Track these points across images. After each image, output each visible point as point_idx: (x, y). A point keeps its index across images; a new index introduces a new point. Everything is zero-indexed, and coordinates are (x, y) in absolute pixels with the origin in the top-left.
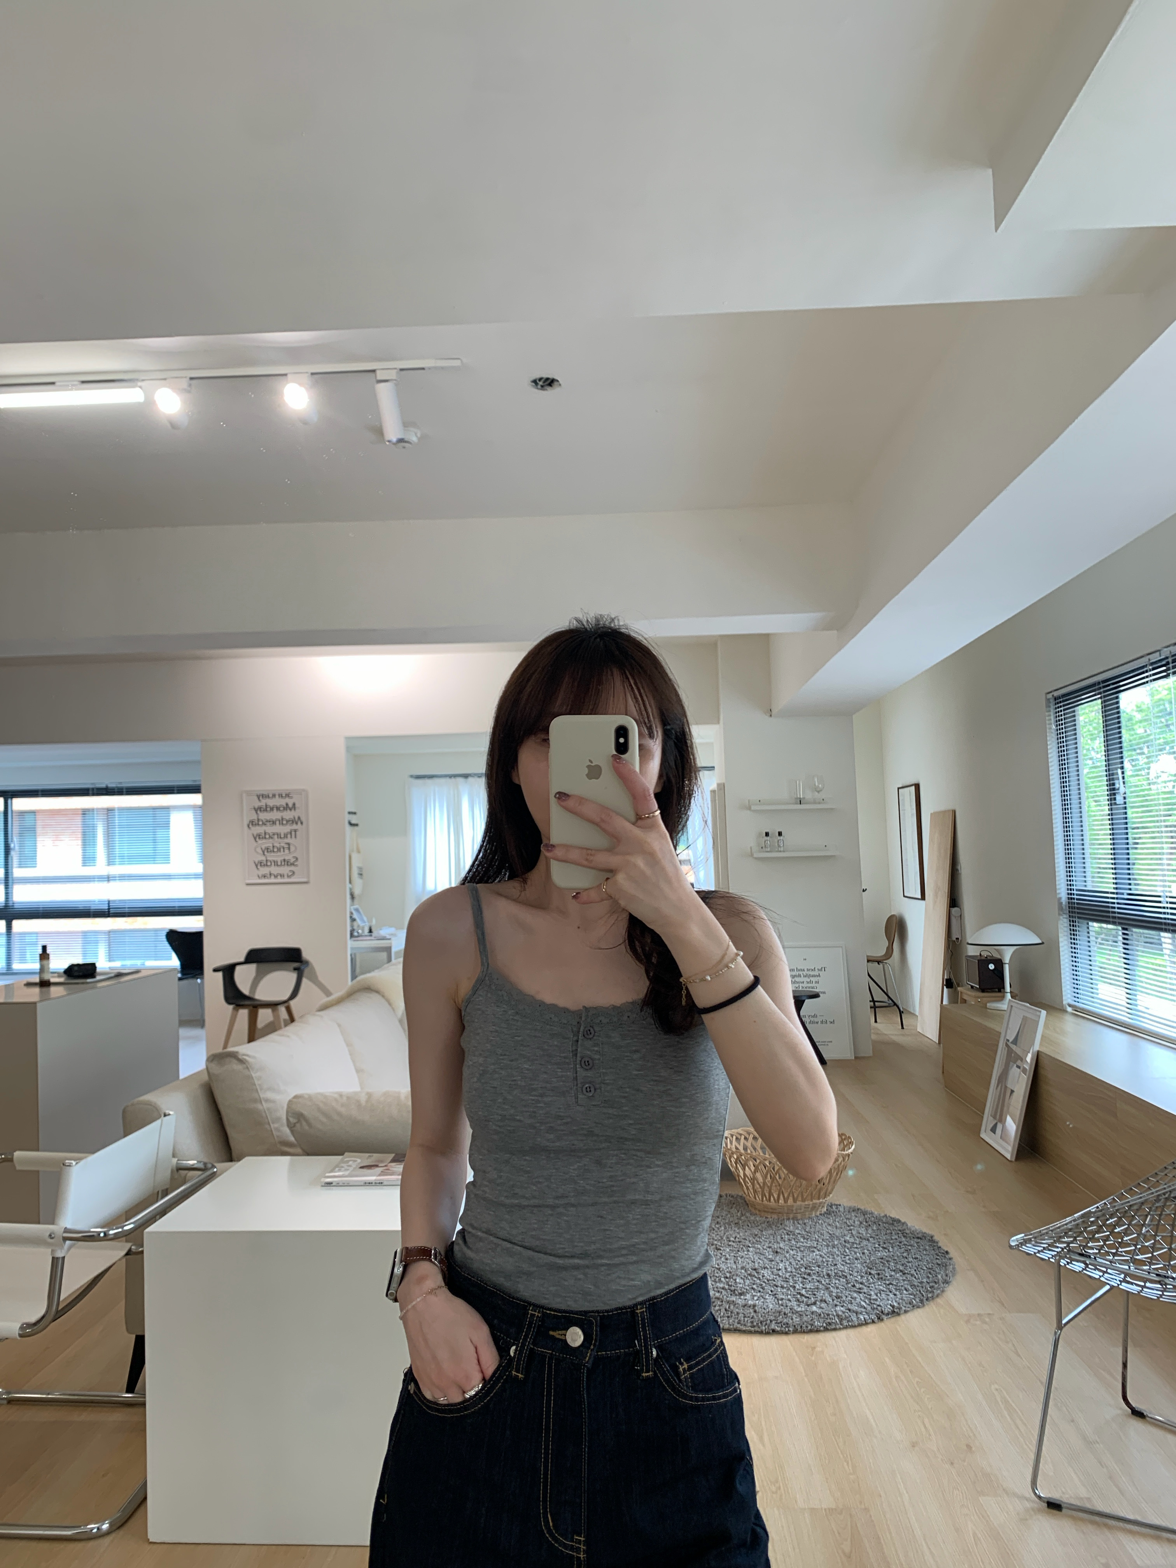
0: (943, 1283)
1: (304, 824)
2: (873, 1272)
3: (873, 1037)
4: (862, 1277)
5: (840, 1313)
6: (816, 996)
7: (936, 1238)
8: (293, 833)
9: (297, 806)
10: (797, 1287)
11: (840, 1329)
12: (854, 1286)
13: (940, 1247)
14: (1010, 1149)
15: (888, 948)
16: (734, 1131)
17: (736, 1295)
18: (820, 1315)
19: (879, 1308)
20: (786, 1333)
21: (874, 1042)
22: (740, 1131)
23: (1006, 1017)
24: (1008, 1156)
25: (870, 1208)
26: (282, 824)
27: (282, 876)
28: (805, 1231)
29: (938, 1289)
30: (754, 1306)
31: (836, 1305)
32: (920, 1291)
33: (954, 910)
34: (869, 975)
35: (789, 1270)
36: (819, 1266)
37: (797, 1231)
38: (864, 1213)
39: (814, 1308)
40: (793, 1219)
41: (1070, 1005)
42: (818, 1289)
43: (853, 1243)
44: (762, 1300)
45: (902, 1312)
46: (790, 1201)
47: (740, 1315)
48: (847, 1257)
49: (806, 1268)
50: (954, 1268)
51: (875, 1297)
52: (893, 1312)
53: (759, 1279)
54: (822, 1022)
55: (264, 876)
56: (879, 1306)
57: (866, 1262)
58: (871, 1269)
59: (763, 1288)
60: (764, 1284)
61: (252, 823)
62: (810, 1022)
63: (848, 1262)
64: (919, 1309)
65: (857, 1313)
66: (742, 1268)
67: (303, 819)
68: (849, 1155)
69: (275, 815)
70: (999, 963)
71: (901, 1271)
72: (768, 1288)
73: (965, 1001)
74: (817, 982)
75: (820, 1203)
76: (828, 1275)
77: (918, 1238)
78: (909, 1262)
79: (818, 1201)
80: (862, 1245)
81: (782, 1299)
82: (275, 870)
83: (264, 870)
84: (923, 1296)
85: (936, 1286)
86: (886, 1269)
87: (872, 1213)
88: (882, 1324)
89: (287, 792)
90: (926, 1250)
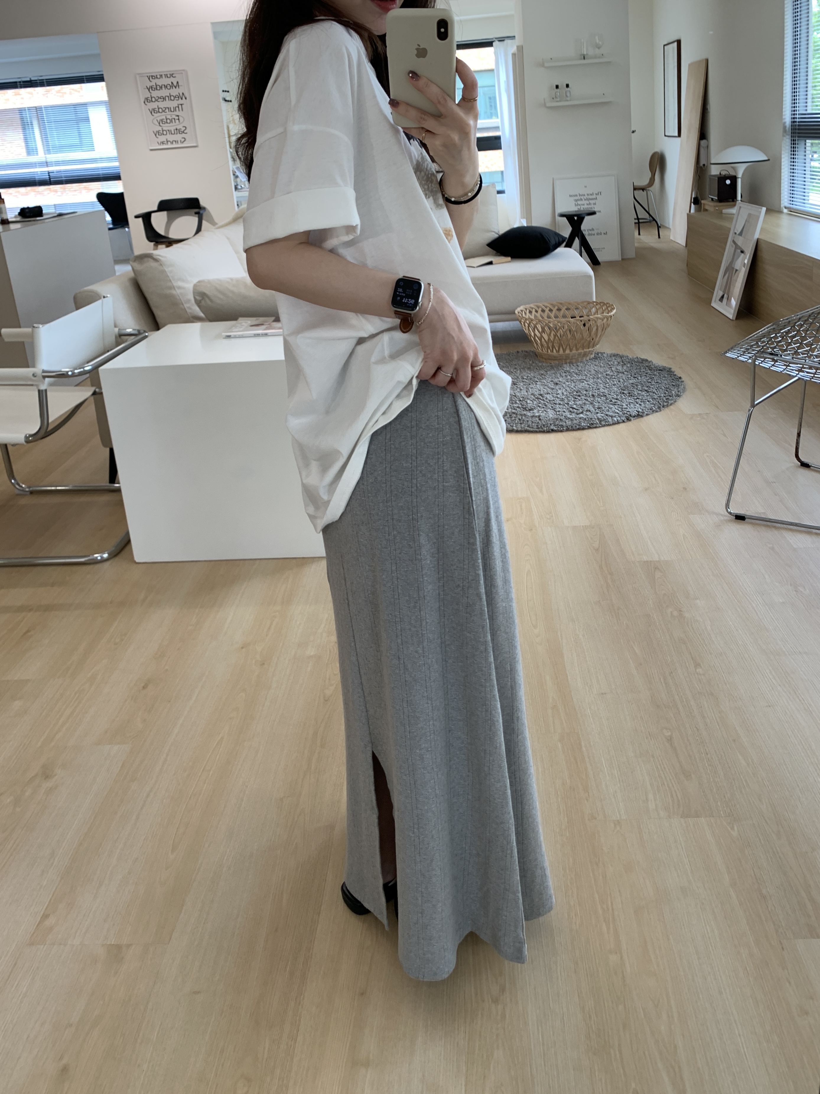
0: (676, 396)
1: (187, 98)
2: (625, 392)
3: (636, 245)
4: (617, 395)
5: (600, 417)
6: (593, 213)
7: (673, 370)
8: (180, 106)
9: (180, 84)
10: (570, 403)
11: (600, 427)
12: (611, 401)
13: (675, 375)
14: (732, 311)
15: (651, 179)
16: (528, 306)
17: (527, 411)
18: (585, 419)
19: (628, 413)
20: (561, 431)
21: (637, 249)
22: (532, 306)
23: (735, 217)
24: (731, 317)
25: (625, 354)
26: (171, 100)
27: (176, 142)
28: (578, 370)
29: (671, 400)
30: (539, 416)
31: (597, 413)
32: (658, 402)
33: (703, 142)
34: (634, 198)
35: (565, 393)
36: (586, 391)
37: (572, 370)
38: (621, 357)
39: (581, 415)
40: (569, 363)
41: (786, 208)
42: (585, 404)
43: (612, 375)
44: (545, 412)
45: (645, 414)
46: (568, 351)
47: (529, 422)
48: (608, 384)
49: (577, 392)
50: (684, 388)
51: (626, 407)
52: (638, 415)
53: (544, 400)
54: (598, 234)
55: (163, 143)
56: (629, 412)
57: (620, 387)
58: (624, 390)
59: (546, 406)
60: (547, 403)
61: (147, 100)
62: (589, 235)
63: (608, 387)
64: (657, 413)
65: (612, 417)
66: (532, 394)
67: (186, 95)
68: (611, 317)
69: (164, 93)
70: (734, 179)
71: (646, 390)
72: (549, 406)
73: (707, 210)
74: (595, 204)
75: (590, 351)
76: (593, 396)
77: (660, 370)
78: (652, 385)
79: (588, 350)
80: (618, 376)
81: (559, 411)
82: (170, 137)
83: (162, 138)
84: (660, 404)
85: (671, 398)
86: (635, 390)
87: (627, 356)
88: (630, 423)
89: (171, 73)
90: (665, 377)
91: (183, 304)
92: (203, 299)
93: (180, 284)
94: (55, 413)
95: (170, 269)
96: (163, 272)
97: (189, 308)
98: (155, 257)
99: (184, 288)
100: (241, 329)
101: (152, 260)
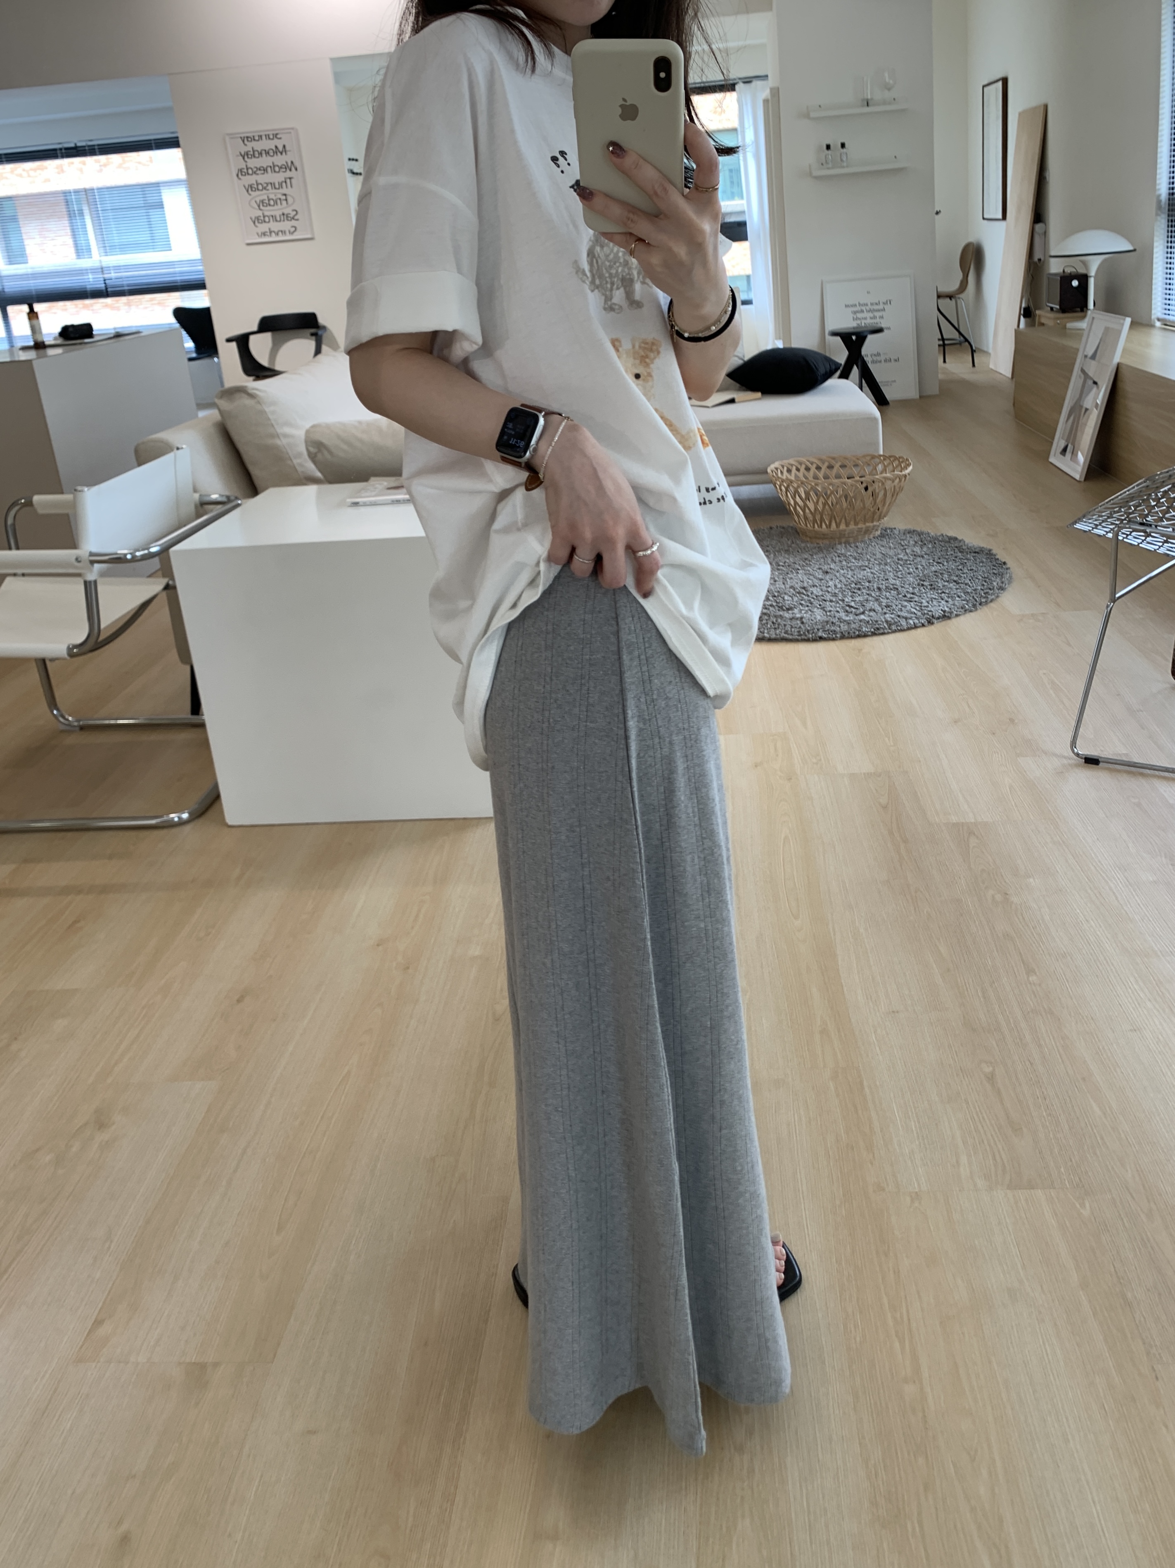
0: (998, 589)
1: (298, 169)
2: (925, 583)
3: (941, 376)
4: (914, 588)
5: (889, 619)
6: (879, 330)
7: (994, 552)
8: (288, 181)
9: (287, 148)
10: (846, 600)
11: (888, 633)
12: (905, 596)
13: (998, 559)
14: (1080, 469)
15: (962, 282)
16: (785, 462)
17: (784, 610)
18: (868, 622)
19: (930, 613)
20: (833, 639)
21: (941, 382)
22: (792, 461)
23: (1085, 333)
24: (1077, 477)
25: (925, 529)
26: (275, 171)
27: (284, 232)
28: (857, 553)
29: (992, 594)
30: (802, 618)
31: (885, 613)
32: (973, 597)
33: (1039, 227)
34: (939, 310)
35: (839, 586)
36: (869, 582)
37: (849, 553)
38: (920, 534)
39: (862, 617)
40: (845, 543)
41: (1159, 320)
42: (867, 600)
43: (906, 560)
44: (810, 613)
45: (953, 615)
46: (843, 527)
47: (788, 626)
48: (900, 573)
49: (856, 584)
50: (1011, 577)
51: (926, 604)
52: (944, 616)
53: (808, 596)
54: (886, 361)
55: (264, 234)
56: (931, 611)
57: (918, 576)
58: (924, 581)
59: (811, 603)
60: (812, 600)
61: (241, 173)
62: (873, 362)
63: (900, 576)
64: (971, 613)
65: (906, 618)
66: (791, 587)
67: (297, 164)
68: (905, 476)
69: (265, 161)
70: (1084, 279)
71: (955, 581)
72: (816, 603)
73: (1043, 324)
74: (882, 317)
75: (874, 526)
76: (879, 589)
77: (975, 552)
78: (963, 573)
79: (871, 525)
80: (915, 561)
81: (830, 611)
82: (275, 226)
83: (264, 227)
84: (976, 601)
85: (991, 592)
86: (939, 580)
87: (928, 533)
88: (932, 627)
89: (275, 132)
90: (982, 562)
91: (291, 460)
92: (320, 451)
93: (287, 430)
94: (111, 615)
95: (272, 408)
96: (263, 412)
97: (301, 465)
98: (250, 391)
99: (292, 436)
100: (373, 493)
101: (246, 396)
